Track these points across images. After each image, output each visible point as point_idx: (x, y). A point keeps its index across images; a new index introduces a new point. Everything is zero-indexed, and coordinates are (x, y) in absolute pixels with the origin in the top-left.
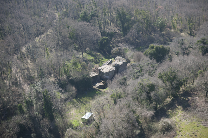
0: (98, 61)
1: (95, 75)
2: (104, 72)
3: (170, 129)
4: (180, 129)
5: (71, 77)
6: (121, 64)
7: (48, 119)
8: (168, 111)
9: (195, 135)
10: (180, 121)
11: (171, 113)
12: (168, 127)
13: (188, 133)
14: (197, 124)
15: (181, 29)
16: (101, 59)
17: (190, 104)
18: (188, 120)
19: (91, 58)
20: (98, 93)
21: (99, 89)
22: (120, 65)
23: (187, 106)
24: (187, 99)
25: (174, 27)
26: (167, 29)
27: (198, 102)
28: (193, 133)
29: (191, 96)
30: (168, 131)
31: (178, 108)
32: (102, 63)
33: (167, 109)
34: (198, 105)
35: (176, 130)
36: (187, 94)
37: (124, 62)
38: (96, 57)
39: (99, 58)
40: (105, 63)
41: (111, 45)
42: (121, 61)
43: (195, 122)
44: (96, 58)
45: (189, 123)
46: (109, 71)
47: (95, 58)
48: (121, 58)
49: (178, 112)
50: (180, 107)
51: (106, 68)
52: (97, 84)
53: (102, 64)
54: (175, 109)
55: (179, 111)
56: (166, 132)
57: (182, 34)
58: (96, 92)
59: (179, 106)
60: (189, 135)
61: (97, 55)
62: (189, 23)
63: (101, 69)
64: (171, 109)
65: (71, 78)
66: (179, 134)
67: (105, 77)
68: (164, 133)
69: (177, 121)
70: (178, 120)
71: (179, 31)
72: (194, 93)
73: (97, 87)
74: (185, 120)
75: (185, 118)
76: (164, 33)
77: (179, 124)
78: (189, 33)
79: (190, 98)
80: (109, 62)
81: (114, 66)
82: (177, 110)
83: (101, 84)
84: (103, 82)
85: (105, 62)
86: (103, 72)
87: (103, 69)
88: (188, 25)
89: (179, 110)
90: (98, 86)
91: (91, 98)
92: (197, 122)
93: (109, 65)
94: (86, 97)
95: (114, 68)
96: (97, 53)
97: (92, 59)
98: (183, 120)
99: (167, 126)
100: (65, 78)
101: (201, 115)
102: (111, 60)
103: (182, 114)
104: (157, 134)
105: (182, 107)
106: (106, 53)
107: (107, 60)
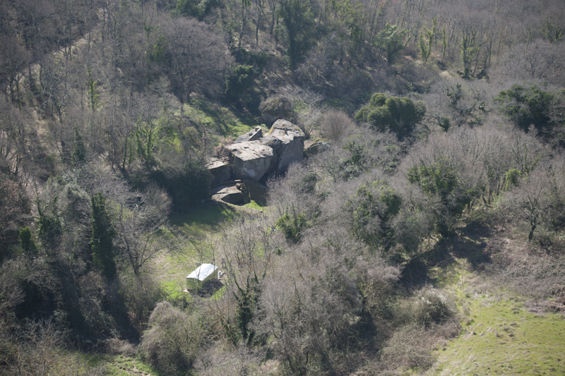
0: (223, 128)
1: (218, 166)
2: (245, 159)
3: (443, 317)
4: (470, 318)
5: (156, 166)
6: (289, 142)
7: (100, 272)
8: (432, 271)
9: (509, 334)
10: (468, 297)
11: (440, 275)
12: (440, 310)
13: (490, 329)
14: (512, 307)
15: (440, 60)
16: (231, 124)
17: (490, 254)
18: (487, 296)
19: (206, 118)
20: (225, 213)
21: (229, 204)
22: (287, 144)
23: (480, 261)
24: (478, 242)
25: (424, 53)
26: (407, 57)
27: (510, 251)
28: (506, 330)
29: (488, 236)
30: (439, 320)
31: (459, 264)
32: (235, 135)
33: (430, 265)
34: (511, 260)
35: (459, 319)
36: (478, 228)
37: (298, 135)
38: (218, 117)
39: (226, 121)
40: (244, 136)
41: (257, 90)
42: (288, 132)
43: (507, 302)
44: (218, 122)
45: (492, 304)
46: (257, 157)
47: (216, 121)
48: (290, 124)
49: (459, 274)
50: (463, 262)
51: (249, 149)
52: (222, 191)
53: (234, 138)
54: (451, 265)
55: (460, 272)
56: (433, 324)
57: (445, 73)
58: (220, 212)
59: (459, 257)
60: (495, 335)
61: (221, 113)
62: (465, 45)
63: (235, 150)
64: (438, 266)
65: (155, 169)
66: (467, 329)
67: (244, 172)
68: (427, 326)
69: (459, 296)
70: (460, 294)
71: (435, 65)
72: (494, 228)
73: (222, 199)
74: (480, 296)
75: (479, 291)
76: (398, 66)
77: (466, 304)
78: (462, 73)
79: (486, 240)
80: (255, 133)
81: (271, 146)
82: (456, 269)
83: (233, 190)
84: (239, 184)
85: (242, 131)
86: (240, 160)
87: (241, 151)
88: (463, 52)
89: (460, 268)
90: (225, 195)
91: (208, 227)
92: (513, 301)
93: (258, 141)
94: (194, 223)
95: (270, 151)
96: (219, 108)
97: (207, 121)
98: (474, 294)
99: (437, 308)
100: (139, 167)
101: (520, 284)
102: (259, 127)
103: (469, 280)
104: (408, 327)
105: (469, 261)
106: (243, 110)
107: (246, 127)
